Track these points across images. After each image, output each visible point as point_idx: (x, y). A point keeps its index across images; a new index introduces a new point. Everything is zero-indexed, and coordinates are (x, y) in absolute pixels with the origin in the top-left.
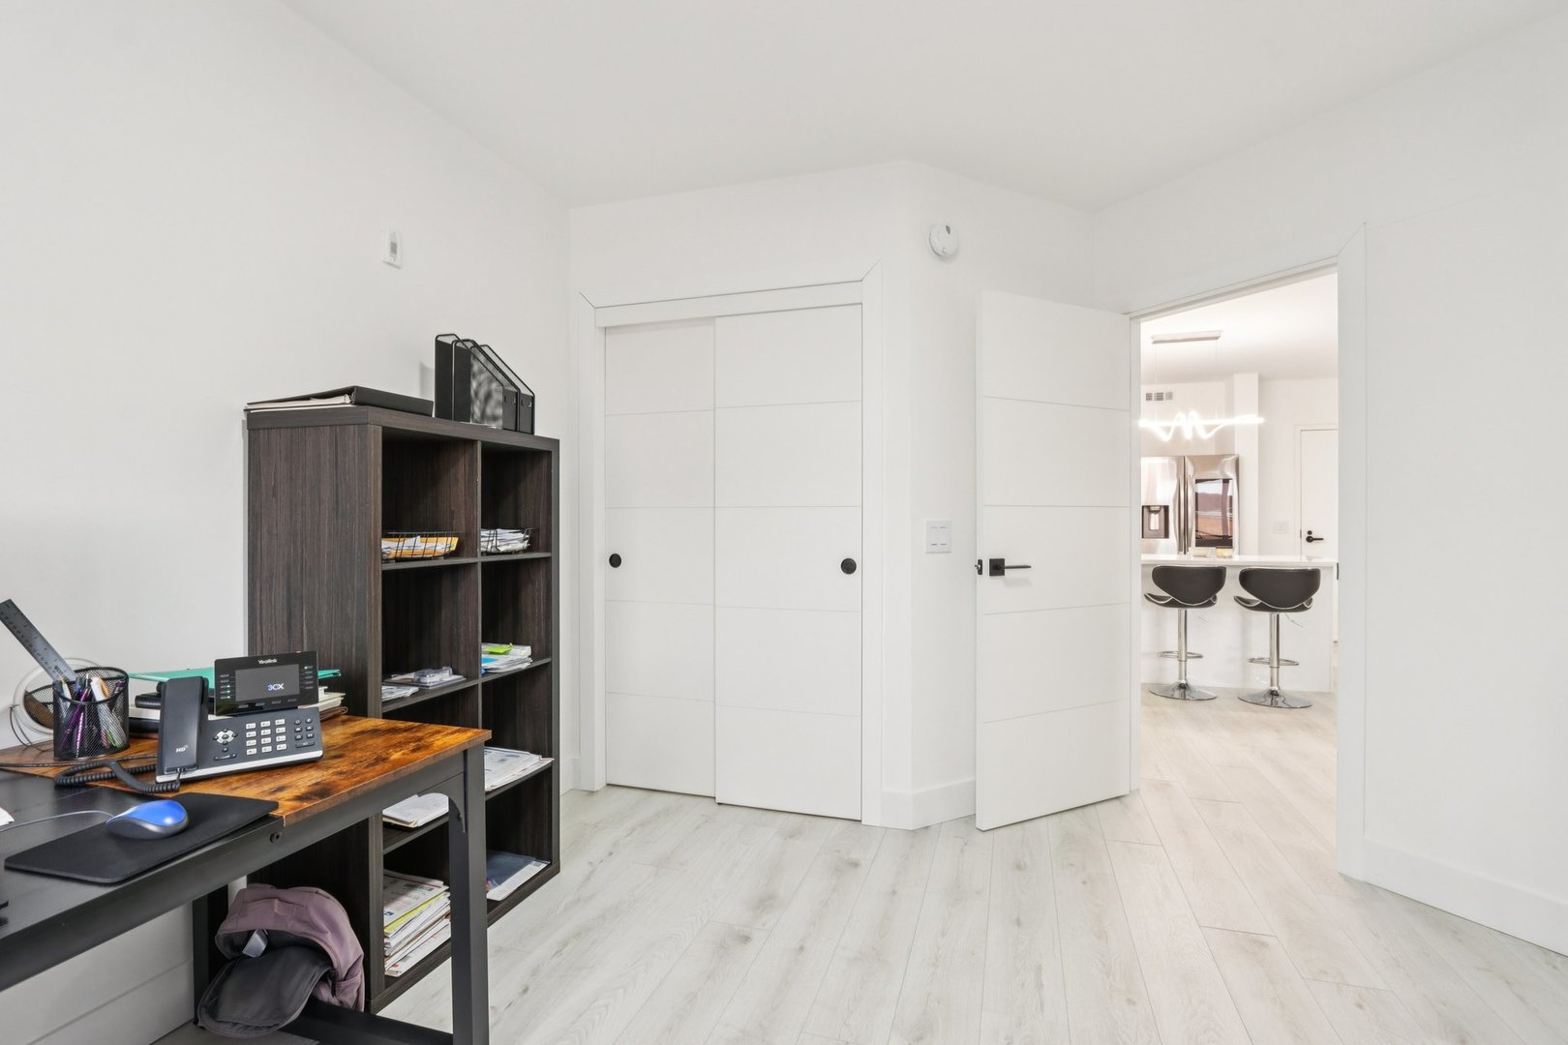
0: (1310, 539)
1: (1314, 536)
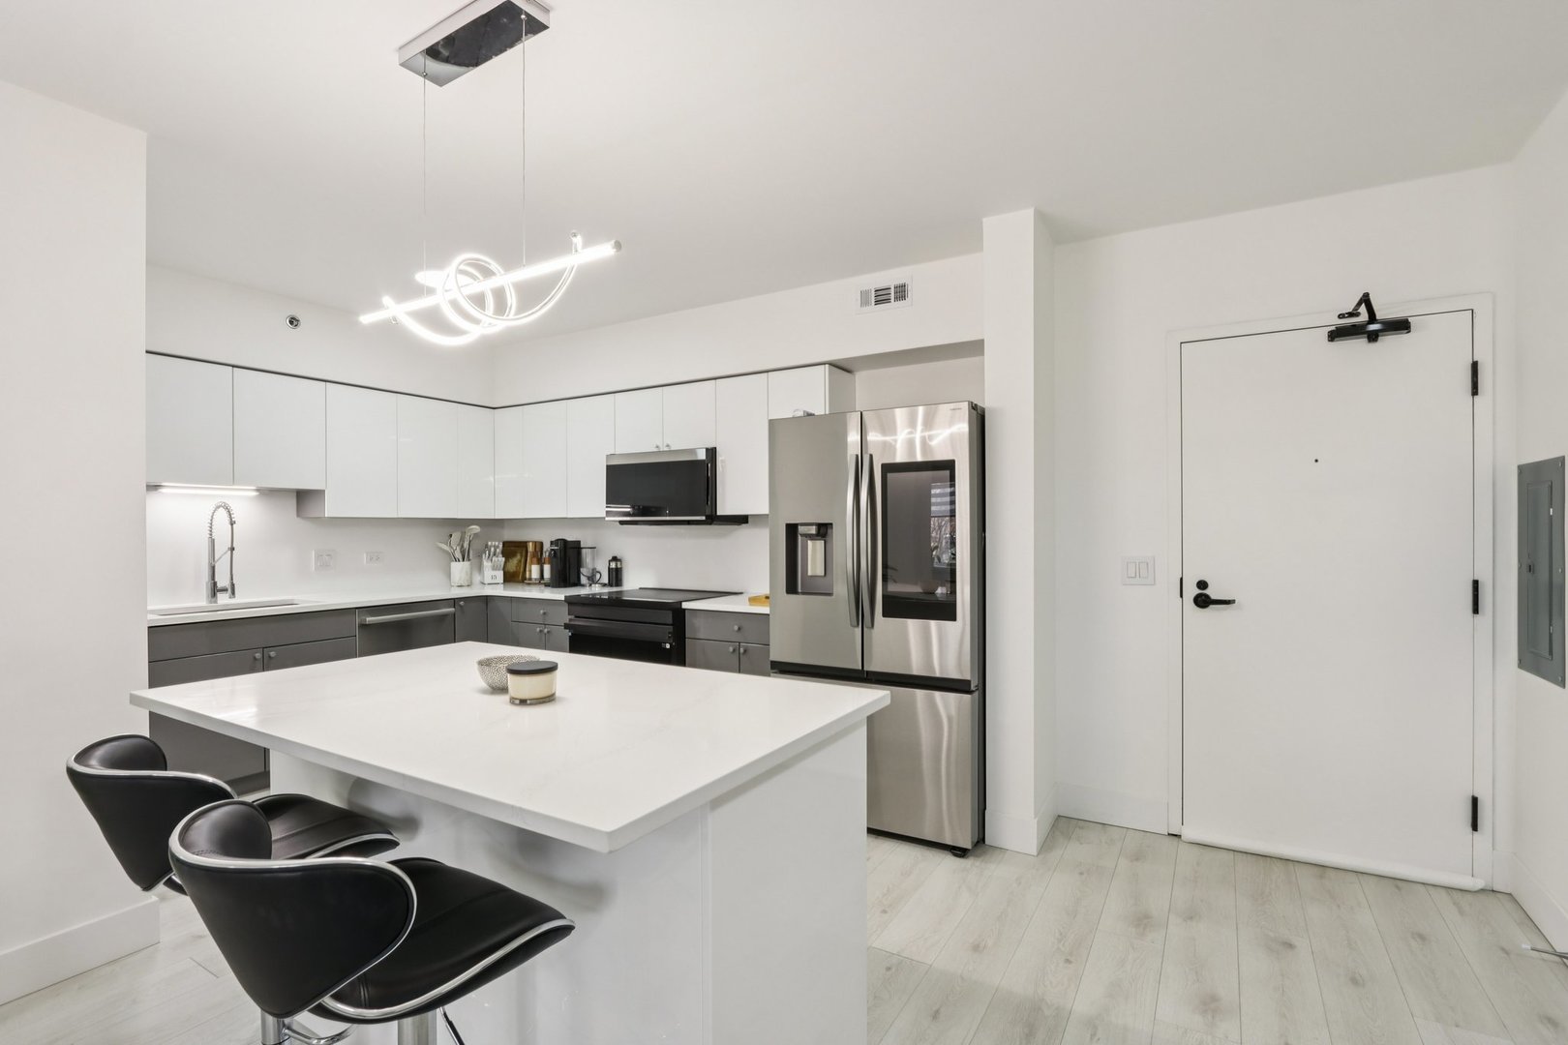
0: (1203, 601)
1: (1212, 592)
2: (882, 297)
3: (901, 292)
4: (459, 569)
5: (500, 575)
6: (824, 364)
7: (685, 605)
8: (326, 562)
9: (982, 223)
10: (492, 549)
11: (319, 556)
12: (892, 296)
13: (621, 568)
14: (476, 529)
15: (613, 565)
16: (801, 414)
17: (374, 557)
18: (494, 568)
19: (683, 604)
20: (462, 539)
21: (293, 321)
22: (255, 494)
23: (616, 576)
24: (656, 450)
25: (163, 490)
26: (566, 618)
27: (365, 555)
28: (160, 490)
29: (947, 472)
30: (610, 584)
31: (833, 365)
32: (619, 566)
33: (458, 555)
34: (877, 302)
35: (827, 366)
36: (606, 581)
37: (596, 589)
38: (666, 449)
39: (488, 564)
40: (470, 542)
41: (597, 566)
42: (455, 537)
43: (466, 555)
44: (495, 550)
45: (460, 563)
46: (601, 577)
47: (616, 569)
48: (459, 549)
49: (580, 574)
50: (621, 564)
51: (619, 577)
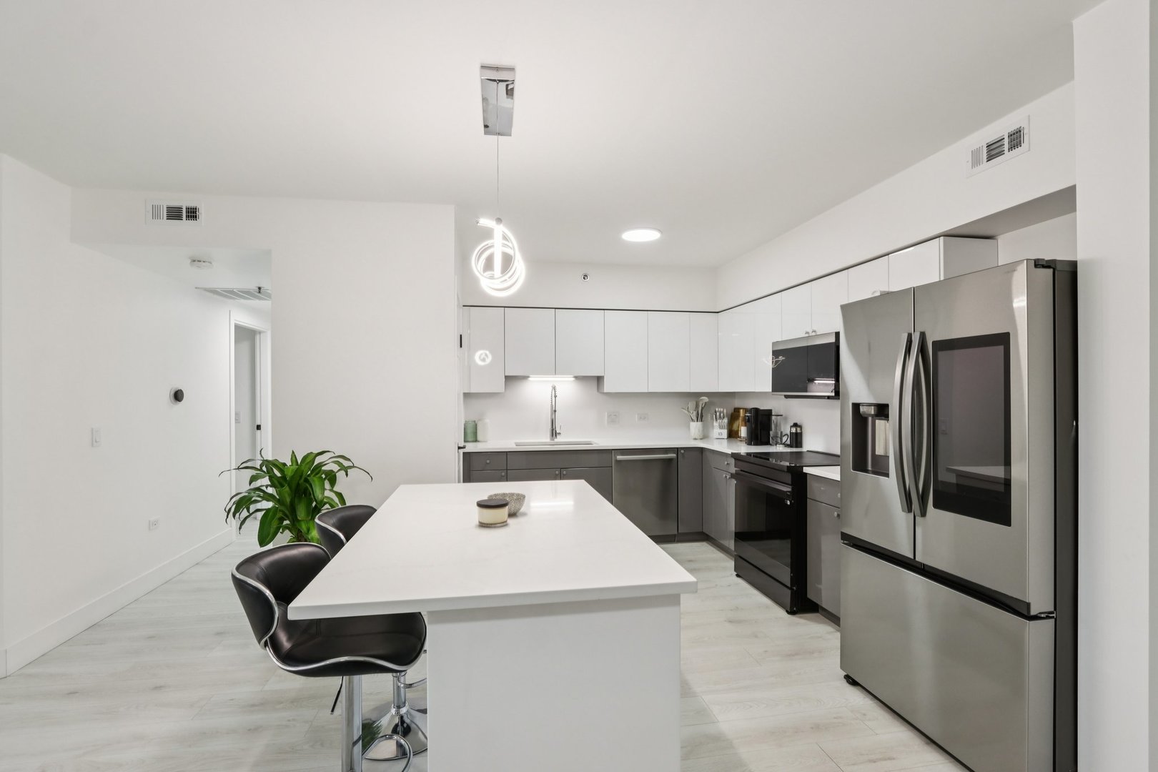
2: (994, 151)
3: (1016, 139)
4: (696, 427)
5: (725, 433)
6: (939, 237)
7: (806, 470)
8: (613, 419)
9: (1071, 26)
10: (718, 414)
11: (609, 416)
12: (1006, 147)
13: (801, 434)
14: (705, 399)
15: (794, 430)
16: (878, 294)
17: (643, 417)
18: (721, 427)
19: (804, 468)
20: (697, 406)
21: (586, 277)
22: (573, 379)
23: (797, 439)
24: (807, 335)
25: (530, 379)
26: (733, 470)
27: (637, 416)
28: (528, 379)
29: (1001, 348)
30: (790, 446)
31: (947, 235)
32: (799, 431)
33: (695, 418)
34: (990, 158)
35: (942, 238)
36: (788, 442)
37: (780, 448)
38: (814, 334)
39: (716, 424)
40: (702, 408)
41: (782, 430)
42: (692, 405)
43: (700, 417)
44: (720, 415)
45: (696, 423)
46: (784, 439)
47: (796, 433)
48: (695, 413)
49: (769, 435)
50: (801, 430)
51: (799, 440)
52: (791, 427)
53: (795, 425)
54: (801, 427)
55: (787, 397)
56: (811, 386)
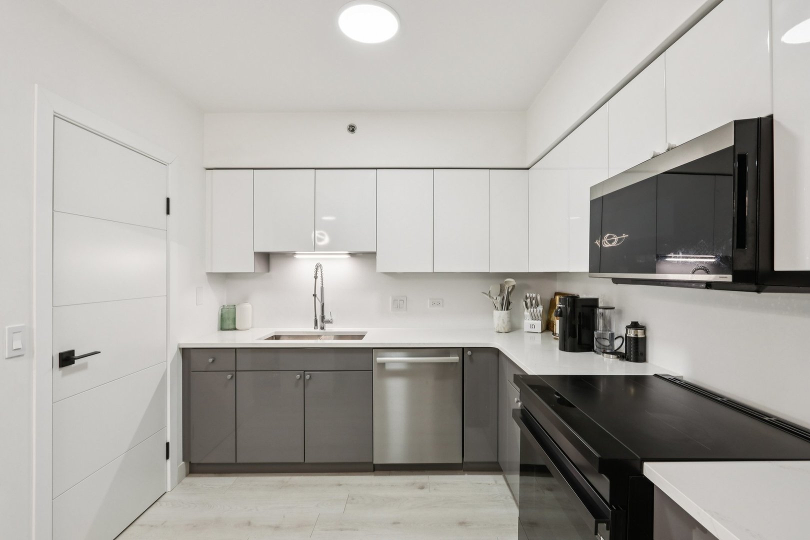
4: (500, 317)
5: (538, 325)
8: (399, 304)
10: (529, 301)
11: (394, 301)
13: (644, 339)
14: (512, 282)
15: (632, 333)
17: (436, 303)
18: (534, 318)
20: (502, 290)
21: (352, 129)
22: (348, 256)
23: (637, 348)
27: (429, 301)
28: (295, 256)
32: (640, 334)
33: (499, 306)
36: (623, 350)
39: (527, 313)
40: (509, 293)
41: (614, 330)
42: (494, 289)
43: (507, 305)
44: (531, 302)
45: (500, 312)
46: (617, 343)
47: (636, 339)
48: (499, 299)
49: (593, 334)
50: (645, 333)
51: (640, 349)
52: (628, 327)
53: (635, 325)
54: (643, 328)
55: (616, 281)
56: (662, 266)
